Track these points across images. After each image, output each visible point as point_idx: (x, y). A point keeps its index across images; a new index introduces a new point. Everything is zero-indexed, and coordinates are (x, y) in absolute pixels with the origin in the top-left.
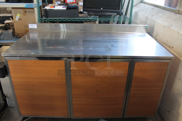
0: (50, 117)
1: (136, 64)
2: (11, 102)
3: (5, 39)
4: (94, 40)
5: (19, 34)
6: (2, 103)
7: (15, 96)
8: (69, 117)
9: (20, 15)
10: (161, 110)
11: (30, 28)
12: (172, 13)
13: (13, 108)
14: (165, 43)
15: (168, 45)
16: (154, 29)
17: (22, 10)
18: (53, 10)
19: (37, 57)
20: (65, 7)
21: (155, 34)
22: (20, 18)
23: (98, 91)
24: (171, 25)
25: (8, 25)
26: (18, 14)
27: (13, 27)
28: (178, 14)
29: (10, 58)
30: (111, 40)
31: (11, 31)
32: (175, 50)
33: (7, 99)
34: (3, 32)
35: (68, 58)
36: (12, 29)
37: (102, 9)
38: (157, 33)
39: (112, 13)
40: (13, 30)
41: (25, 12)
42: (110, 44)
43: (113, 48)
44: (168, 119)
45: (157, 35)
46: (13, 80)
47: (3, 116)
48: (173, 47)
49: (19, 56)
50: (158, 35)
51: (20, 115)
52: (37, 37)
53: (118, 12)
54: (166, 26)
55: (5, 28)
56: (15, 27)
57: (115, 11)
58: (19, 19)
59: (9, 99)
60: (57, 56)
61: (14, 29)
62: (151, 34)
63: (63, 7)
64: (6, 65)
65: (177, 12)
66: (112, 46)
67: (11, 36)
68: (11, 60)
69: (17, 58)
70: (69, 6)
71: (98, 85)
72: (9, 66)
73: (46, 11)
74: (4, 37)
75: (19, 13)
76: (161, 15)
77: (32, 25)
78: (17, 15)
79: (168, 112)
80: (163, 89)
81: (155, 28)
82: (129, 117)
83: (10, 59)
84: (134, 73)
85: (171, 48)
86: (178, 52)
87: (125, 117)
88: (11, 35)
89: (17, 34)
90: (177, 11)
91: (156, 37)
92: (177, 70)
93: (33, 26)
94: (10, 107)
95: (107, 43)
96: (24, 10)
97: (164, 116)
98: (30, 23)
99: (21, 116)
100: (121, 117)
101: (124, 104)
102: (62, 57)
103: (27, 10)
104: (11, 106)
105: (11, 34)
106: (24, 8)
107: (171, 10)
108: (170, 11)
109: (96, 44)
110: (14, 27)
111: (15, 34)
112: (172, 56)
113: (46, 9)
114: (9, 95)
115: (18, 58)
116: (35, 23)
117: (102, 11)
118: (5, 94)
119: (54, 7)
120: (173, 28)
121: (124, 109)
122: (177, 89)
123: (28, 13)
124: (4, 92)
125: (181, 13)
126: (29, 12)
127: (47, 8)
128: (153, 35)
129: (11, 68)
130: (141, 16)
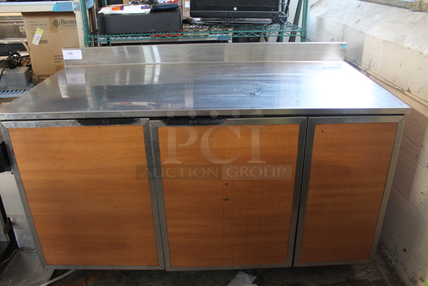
0: (116, 268)
1: (318, 129)
2: (25, 237)
3: (10, 90)
4: (218, 78)
5: (41, 76)
6: (6, 240)
7: (30, 216)
8: (162, 268)
9: (43, 31)
10: (386, 249)
11: (65, 59)
12: (405, 10)
13: (30, 250)
14: (389, 84)
15: (396, 87)
16: (362, 51)
17: (46, 20)
18: (120, 14)
19: (77, 119)
20: (147, 8)
21: (364, 63)
22: (43, 39)
23: (226, 200)
24: (403, 38)
25: (15, 55)
26: (38, 29)
27: (27, 60)
28: (421, 11)
29: (13, 125)
30: (257, 78)
31: (22, 71)
32: (414, 97)
33: (14, 229)
34: (4, 72)
35: (151, 118)
36: (27, 66)
37: (235, 9)
38: (370, 60)
39: (260, 19)
40: (27, 68)
41: (55, 24)
42: (255, 87)
43: (260, 93)
44: (405, 269)
45: (370, 66)
46: (24, 177)
47: (6, 270)
48: (409, 91)
49: (35, 117)
50: (372, 65)
51: (44, 264)
52: (84, 82)
53: (273, 15)
54: (390, 42)
55: (9, 64)
56: (32, 62)
57: (268, 14)
58: (41, 42)
59: (20, 228)
60: (124, 115)
61: (30, 66)
62: (355, 64)
63: (142, 8)
64: (6, 143)
65: (417, 8)
66: (258, 90)
67: (24, 81)
68: (17, 129)
69: (30, 122)
70: (156, 5)
71: (227, 184)
72: (13, 144)
73: (103, 18)
74: (6, 86)
75: (41, 26)
76: (377, 17)
77: (70, 51)
78: (37, 32)
79: (405, 250)
80: (387, 192)
81: (365, 50)
82: (308, 265)
83: (15, 125)
84: (314, 153)
85: (404, 93)
86: (421, 101)
87: (297, 264)
88: (24, 78)
89: (38, 76)
90: (418, 4)
91: (368, 71)
92: (422, 146)
93: (72, 54)
94: (22, 249)
95: (248, 83)
96: (53, 19)
97: (394, 263)
98: (66, 48)
99: (47, 267)
100: (288, 264)
101: (293, 232)
102: (136, 118)
103: (59, 19)
104: (26, 246)
105: (24, 76)
106: (51, 12)
107: (402, 5)
108: (400, 7)
109: (220, 86)
110: (29, 62)
111: (33, 77)
112: (405, 106)
113: (102, 14)
114: (18, 220)
115: (34, 122)
116: (77, 47)
117: (236, 16)
118: (9, 218)
119: (122, 8)
120: (407, 44)
121: (293, 244)
122: (422, 193)
123: (61, 25)
124: (7, 213)
125: (427, 7)
126: (64, 22)
127: (106, 10)
128: (360, 67)
129: (17, 148)
130: (332, 24)
